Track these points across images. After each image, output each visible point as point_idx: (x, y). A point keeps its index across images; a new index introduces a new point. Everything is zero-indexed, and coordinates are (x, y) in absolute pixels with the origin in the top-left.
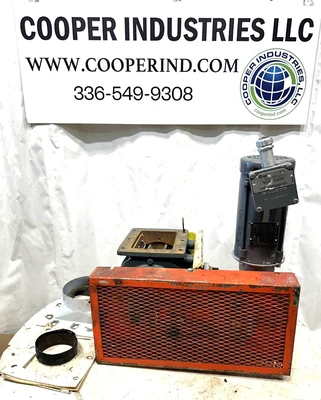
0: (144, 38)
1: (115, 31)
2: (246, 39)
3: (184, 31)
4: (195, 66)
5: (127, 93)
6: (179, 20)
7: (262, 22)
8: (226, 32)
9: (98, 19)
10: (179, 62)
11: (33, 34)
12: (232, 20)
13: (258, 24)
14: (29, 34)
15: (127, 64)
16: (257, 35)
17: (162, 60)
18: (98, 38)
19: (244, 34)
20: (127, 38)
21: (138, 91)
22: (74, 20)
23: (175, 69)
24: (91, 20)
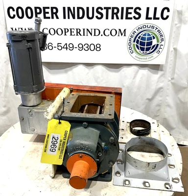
0: (74, 18)
1: (57, 14)
2: (131, 18)
3: (96, 14)
4: (102, 33)
5: (65, 47)
6: (93, 8)
7: (140, 9)
8: (119, 15)
9: (48, 8)
10: (93, 31)
11: (14, 16)
12: (123, 8)
13: (138, 10)
14: (12, 16)
15: (65, 31)
16: (137, 16)
17: (84, 29)
18: (49, 18)
19: (129, 16)
20: (65, 18)
21: (71, 46)
22: (36, 8)
23: (91, 34)
24: (44, 8)
